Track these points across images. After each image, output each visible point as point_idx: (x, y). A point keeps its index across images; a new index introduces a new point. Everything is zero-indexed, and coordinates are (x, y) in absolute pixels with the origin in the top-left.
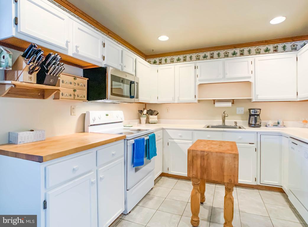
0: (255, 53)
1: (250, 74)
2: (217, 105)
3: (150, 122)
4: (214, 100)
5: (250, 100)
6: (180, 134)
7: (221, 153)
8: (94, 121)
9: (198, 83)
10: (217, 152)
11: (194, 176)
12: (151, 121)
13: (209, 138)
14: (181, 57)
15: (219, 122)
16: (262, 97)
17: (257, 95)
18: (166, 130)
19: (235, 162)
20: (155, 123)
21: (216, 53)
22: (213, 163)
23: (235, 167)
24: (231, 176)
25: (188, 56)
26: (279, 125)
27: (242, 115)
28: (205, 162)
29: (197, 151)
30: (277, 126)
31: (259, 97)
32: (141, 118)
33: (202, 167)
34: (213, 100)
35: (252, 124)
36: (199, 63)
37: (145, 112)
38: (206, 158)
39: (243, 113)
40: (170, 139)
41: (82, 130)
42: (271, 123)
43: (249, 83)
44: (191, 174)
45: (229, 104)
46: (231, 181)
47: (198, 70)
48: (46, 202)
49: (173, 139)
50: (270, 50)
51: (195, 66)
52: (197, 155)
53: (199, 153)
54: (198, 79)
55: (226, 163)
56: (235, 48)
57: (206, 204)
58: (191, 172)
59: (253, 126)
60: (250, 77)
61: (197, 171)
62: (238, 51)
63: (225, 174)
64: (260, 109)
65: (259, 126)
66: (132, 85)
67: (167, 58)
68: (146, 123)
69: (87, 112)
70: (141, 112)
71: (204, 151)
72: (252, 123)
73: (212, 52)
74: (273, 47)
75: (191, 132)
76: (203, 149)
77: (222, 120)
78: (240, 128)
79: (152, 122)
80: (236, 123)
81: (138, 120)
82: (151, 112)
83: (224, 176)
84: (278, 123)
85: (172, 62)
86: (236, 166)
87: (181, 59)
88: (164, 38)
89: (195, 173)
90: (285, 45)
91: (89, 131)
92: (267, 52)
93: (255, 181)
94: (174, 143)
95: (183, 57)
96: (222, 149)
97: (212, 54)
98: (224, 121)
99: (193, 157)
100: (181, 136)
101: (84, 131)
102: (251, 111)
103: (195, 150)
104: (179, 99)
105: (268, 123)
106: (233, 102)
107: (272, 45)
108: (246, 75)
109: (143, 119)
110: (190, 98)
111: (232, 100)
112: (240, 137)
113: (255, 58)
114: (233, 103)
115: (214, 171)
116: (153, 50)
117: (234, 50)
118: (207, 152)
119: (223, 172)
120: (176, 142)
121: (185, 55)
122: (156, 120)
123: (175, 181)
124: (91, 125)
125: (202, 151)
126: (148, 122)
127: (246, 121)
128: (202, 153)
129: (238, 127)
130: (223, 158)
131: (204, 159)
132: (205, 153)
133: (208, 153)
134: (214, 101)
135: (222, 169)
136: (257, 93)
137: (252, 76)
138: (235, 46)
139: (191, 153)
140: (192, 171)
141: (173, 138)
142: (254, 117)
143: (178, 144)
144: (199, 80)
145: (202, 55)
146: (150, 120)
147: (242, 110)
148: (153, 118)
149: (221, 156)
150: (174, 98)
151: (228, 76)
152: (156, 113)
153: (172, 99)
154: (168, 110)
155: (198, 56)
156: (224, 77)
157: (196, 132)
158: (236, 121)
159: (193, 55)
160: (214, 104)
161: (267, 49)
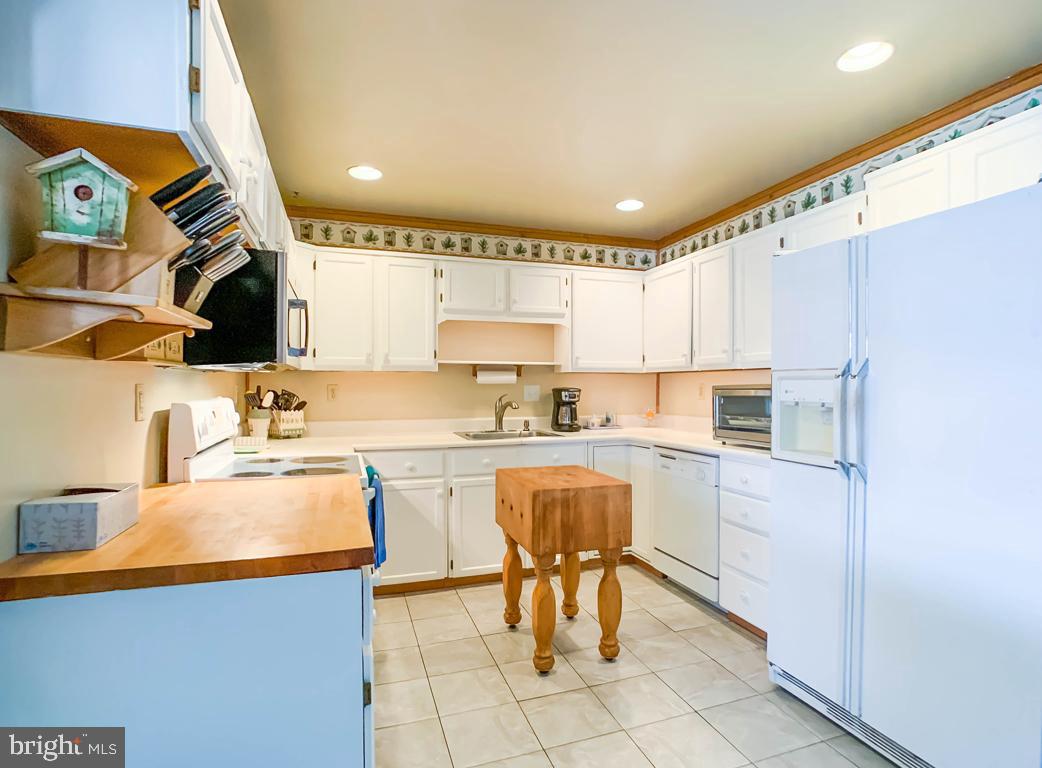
1: (563, 310)
2: (483, 378)
3: (283, 434)
4: (475, 367)
5: (552, 368)
6: (408, 464)
7: (601, 487)
8: (201, 436)
9: (443, 317)
10: (593, 488)
11: (547, 550)
12: (284, 431)
14: (379, 232)
15: (488, 422)
16: (586, 363)
17: (578, 358)
19: (626, 501)
21: (476, 240)
22: (587, 511)
24: (619, 532)
25: (400, 234)
26: (610, 424)
27: (535, 405)
28: (572, 512)
29: (554, 490)
30: (605, 426)
31: (580, 361)
32: (251, 421)
33: (564, 525)
34: (471, 365)
35: (562, 425)
36: (445, 263)
37: (269, 399)
38: (572, 505)
39: (536, 398)
41: (154, 477)
42: (596, 420)
43: (550, 329)
44: (541, 548)
45: (512, 378)
47: (442, 283)
49: (386, 480)
50: (591, 258)
51: (435, 270)
52: (554, 500)
53: (558, 495)
54: (442, 306)
55: (611, 508)
56: (523, 237)
58: (541, 543)
59: (567, 428)
60: (562, 316)
61: (554, 538)
62: (527, 244)
63: (610, 530)
64: (580, 391)
65: (577, 429)
67: (331, 225)
68: (270, 436)
69: (173, 404)
71: (568, 490)
72: (564, 422)
73: (466, 236)
74: (595, 251)
76: (566, 486)
77: (494, 418)
78: (540, 434)
79: (287, 434)
80: (527, 424)
83: (607, 535)
84: (608, 420)
85: (349, 240)
86: (629, 511)
87: (379, 237)
88: (366, 174)
89: (549, 542)
90: (615, 252)
92: (587, 262)
94: (392, 490)
95: (385, 233)
97: (467, 241)
98: (500, 421)
99: (545, 506)
100: (411, 469)
101: (164, 479)
102: (563, 393)
103: (548, 491)
104: (387, 360)
105: (591, 421)
106: (519, 370)
107: (592, 245)
108: (555, 308)
109: (261, 424)
111: (516, 368)
114: (519, 375)
115: (589, 528)
117: (520, 240)
118: (574, 489)
119: (606, 529)
120: (398, 488)
121: (391, 229)
122: (301, 425)
124: (197, 454)
125: (563, 490)
126: (273, 433)
127: (546, 418)
128: (564, 493)
129: (534, 433)
130: (605, 498)
131: (568, 507)
132: (572, 494)
133: (577, 491)
134: (475, 370)
135: (603, 519)
136: (576, 354)
137: (567, 311)
138: (523, 232)
139: (541, 498)
140: (544, 540)
141: (385, 476)
142: (569, 410)
143: (405, 493)
144: (445, 310)
145: (440, 237)
146: (283, 427)
147: (534, 391)
148: (290, 420)
149: (601, 493)
150: (371, 357)
151: (515, 308)
153: (364, 358)
154: (333, 391)
155: (428, 239)
156: (508, 308)
157: (453, 453)
158: (526, 418)
159: (412, 233)
160: (475, 375)
161: (586, 253)
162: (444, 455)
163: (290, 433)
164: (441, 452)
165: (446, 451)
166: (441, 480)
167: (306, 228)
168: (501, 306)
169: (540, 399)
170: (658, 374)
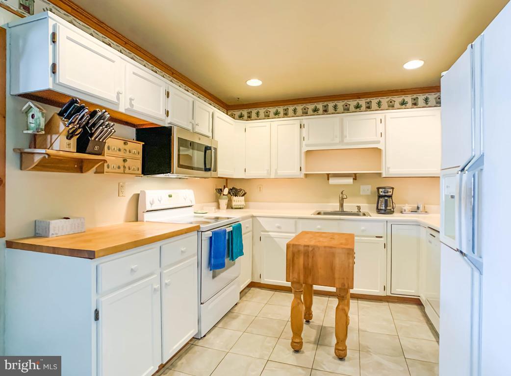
0: (387, 106)
1: (379, 138)
2: (332, 181)
4: (328, 175)
5: (380, 174)
6: (277, 225)
7: (331, 247)
8: (151, 204)
9: (305, 149)
10: (325, 247)
11: (295, 280)
12: (235, 205)
13: (319, 229)
14: (281, 110)
15: (335, 206)
16: (395, 171)
17: (389, 168)
18: (257, 218)
19: (349, 259)
20: (240, 208)
21: (331, 105)
22: (320, 262)
23: (349, 266)
24: (344, 279)
25: (291, 109)
26: (420, 211)
27: (368, 197)
28: (310, 260)
29: (299, 245)
30: (416, 212)
31: (390, 170)
32: (220, 201)
33: (305, 267)
34: (327, 174)
35: (381, 210)
37: (226, 191)
38: (310, 255)
39: (369, 193)
40: (263, 231)
41: (134, 219)
42: (407, 207)
44: (291, 278)
45: (350, 181)
46: (345, 285)
47: (304, 131)
48: (98, 312)
49: (268, 232)
50: (408, 103)
51: (301, 125)
52: (299, 251)
53: (302, 249)
54: (304, 143)
55: (337, 262)
56: (360, 98)
57: (313, 322)
58: (291, 274)
59: (383, 212)
60: (378, 142)
61: (299, 274)
62: (363, 102)
63: (337, 276)
64: (393, 188)
65: (391, 212)
66: (208, 152)
67: (259, 110)
68: (227, 208)
69: (141, 191)
70: (220, 191)
71: (308, 246)
72: (382, 208)
73: (325, 104)
74: (412, 99)
75: (293, 221)
76: (308, 243)
77: (339, 204)
78: (364, 215)
79: (236, 207)
80: (359, 208)
81: (215, 204)
82: (235, 192)
84: (418, 208)
85: (267, 116)
86: (351, 265)
87: (281, 112)
88: (254, 83)
89: (296, 275)
90: (427, 97)
91: (145, 220)
92: (404, 106)
93: (384, 290)
94: (270, 237)
95: (284, 109)
96: (334, 243)
97: (326, 106)
98: (342, 205)
99: (294, 254)
100: (279, 227)
101: (137, 220)
102: (381, 190)
103: (296, 245)
104: (276, 173)
105: (404, 208)
106: (355, 177)
107: (410, 95)
108: (374, 138)
109: (224, 202)
110: (294, 171)
111: (354, 175)
112: (363, 228)
113: (386, 114)
114: (355, 179)
115: (321, 272)
116: (238, 98)
117: (358, 101)
118: (312, 246)
119: (333, 273)
120: (272, 236)
121: (286, 107)
122: (243, 203)
123: (271, 293)
124: (147, 211)
125: (305, 246)
126: (230, 206)
127: (373, 205)
128: (306, 248)
129: (361, 214)
130: (333, 255)
131: (308, 256)
132: (310, 249)
133: (314, 248)
135: (332, 268)
136: (388, 166)
137: (382, 139)
138: (358, 96)
140: (293, 274)
141: (267, 229)
142: (384, 200)
143: (276, 239)
144: (307, 145)
145: (311, 107)
146: (234, 204)
147: (368, 189)
148: (238, 201)
149: (330, 252)
150: (269, 171)
151: (347, 140)
152: (242, 193)
153: (266, 172)
154: (260, 188)
155: (305, 109)
156: (342, 142)
157: (301, 221)
158: (358, 205)
159: (298, 107)
160: (328, 179)
161: (404, 101)
162: (296, 222)
163: (240, 207)
164: (295, 220)
165: (297, 220)
167: (249, 114)
168: (337, 140)
169: (371, 193)
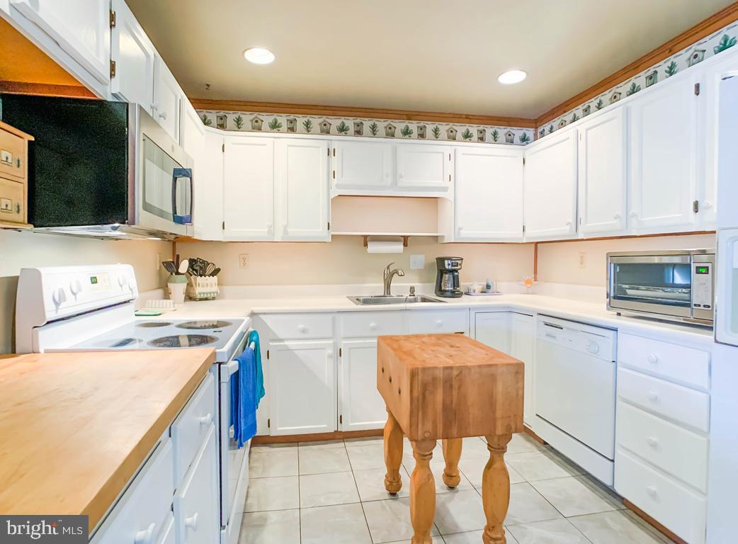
1: (447, 183)
2: (373, 248)
3: (198, 297)
4: (365, 237)
6: (301, 326)
7: (490, 366)
8: (57, 304)
9: (334, 194)
10: (480, 366)
11: (427, 435)
12: (200, 294)
14: (282, 120)
15: (377, 288)
16: (468, 233)
17: (460, 229)
18: (262, 316)
19: (517, 382)
21: (367, 124)
22: (473, 394)
23: (517, 395)
24: (510, 417)
25: (300, 121)
26: (490, 291)
27: (420, 272)
28: (455, 393)
29: (435, 368)
30: (485, 292)
31: (462, 232)
32: (170, 285)
33: (446, 408)
34: (362, 236)
35: (445, 291)
36: (337, 141)
37: (184, 266)
38: (455, 384)
39: (421, 266)
40: (273, 340)
42: (477, 287)
43: (435, 201)
44: (420, 433)
45: (399, 247)
46: (511, 428)
47: (335, 161)
49: (281, 340)
50: (473, 136)
51: (328, 149)
52: (434, 379)
53: (440, 374)
54: (334, 182)
55: (500, 388)
56: (410, 119)
58: (420, 426)
59: (449, 294)
60: (445, 189)
61: (435, 422)
62: (413, 126)
63: (499, 414)
64: (462, 259)
65: (459, 295)
66: (180, 180)
67: (242, 116)
68: (185, 300)
69: (24, 270)
70: (172, 267)
71: (451, 368)
72: (447, 289)
73: (358, 120)
74: (477, 130)
75: (330, 317)
76: (450, 362)
77: (383, 285)
78: (424, 300)
79: (202, 296)
80: (412, 290)
81: (160, 292)
82: (198, 267)
83: (495, 420)
84: (488, 287)
85: (257, 128)
86: (520, 393)
87: (283, 124)
88: (259, 56)
89: (429, 426)
90: (495, 131)
92: (468, 139)
94: (287, 349)
95: (287, 120)
97: (359, 125)
98: (388, 287)
99: (425, 386)
100: (304, 331)
102: (446, 262)
103: (429, 369)
104: (285, 232)
105: (472, 288)
106: (405, 240)
107: (475, 125)
108: (440, 183)
109: (178, 288)
111: (403, 238)
112: (439, 321)
113: (458, 147)
114: (405, 245)
115: (474, 412)
116: (208, 85)
117: (407, 123)
118: (458, 367)
119: (494, 412)
120: (292, 348)
121: (292, 117)
122: (215, 289)
123: (292, 451)
124: (48, 323)
125: (446, 368)
126: (190, 297)
127: (430, 284)
128: (447, 371)
129: (419, 300)
130: (493, 378)
131: (451, 386)
132: (455, 373)
133: (462, 369)
134: (366, 240)
135: (491, 402)
136: (459, 225)
137: (451, 185)
138: (409, 115)
139: (420, 377)
140: (423, 424)
141: (281, 337)
142: (451, 276)
143: (296, 352)
144: (338, 186)
145: (335, 122)
146: (199, 291)
147: (420, 259)
148: (205, 284)
149: (489, 373)
150: (272, 228)
151: (401, 183)
152: (210, 269)
153: (266, 230)
154: (244, 259)
155: (325, 125)
156: (395, 183)
158: (412, 285)
159: (311, 119)
160: (366, 245)
161: (468, 132)
162: (334, 318)
163: (206, 296)
165: (333, 315)
166: (331, 342)
167: (221, 119)
168: (389, 181)
169: (425, 267)
170: (537, 243)
